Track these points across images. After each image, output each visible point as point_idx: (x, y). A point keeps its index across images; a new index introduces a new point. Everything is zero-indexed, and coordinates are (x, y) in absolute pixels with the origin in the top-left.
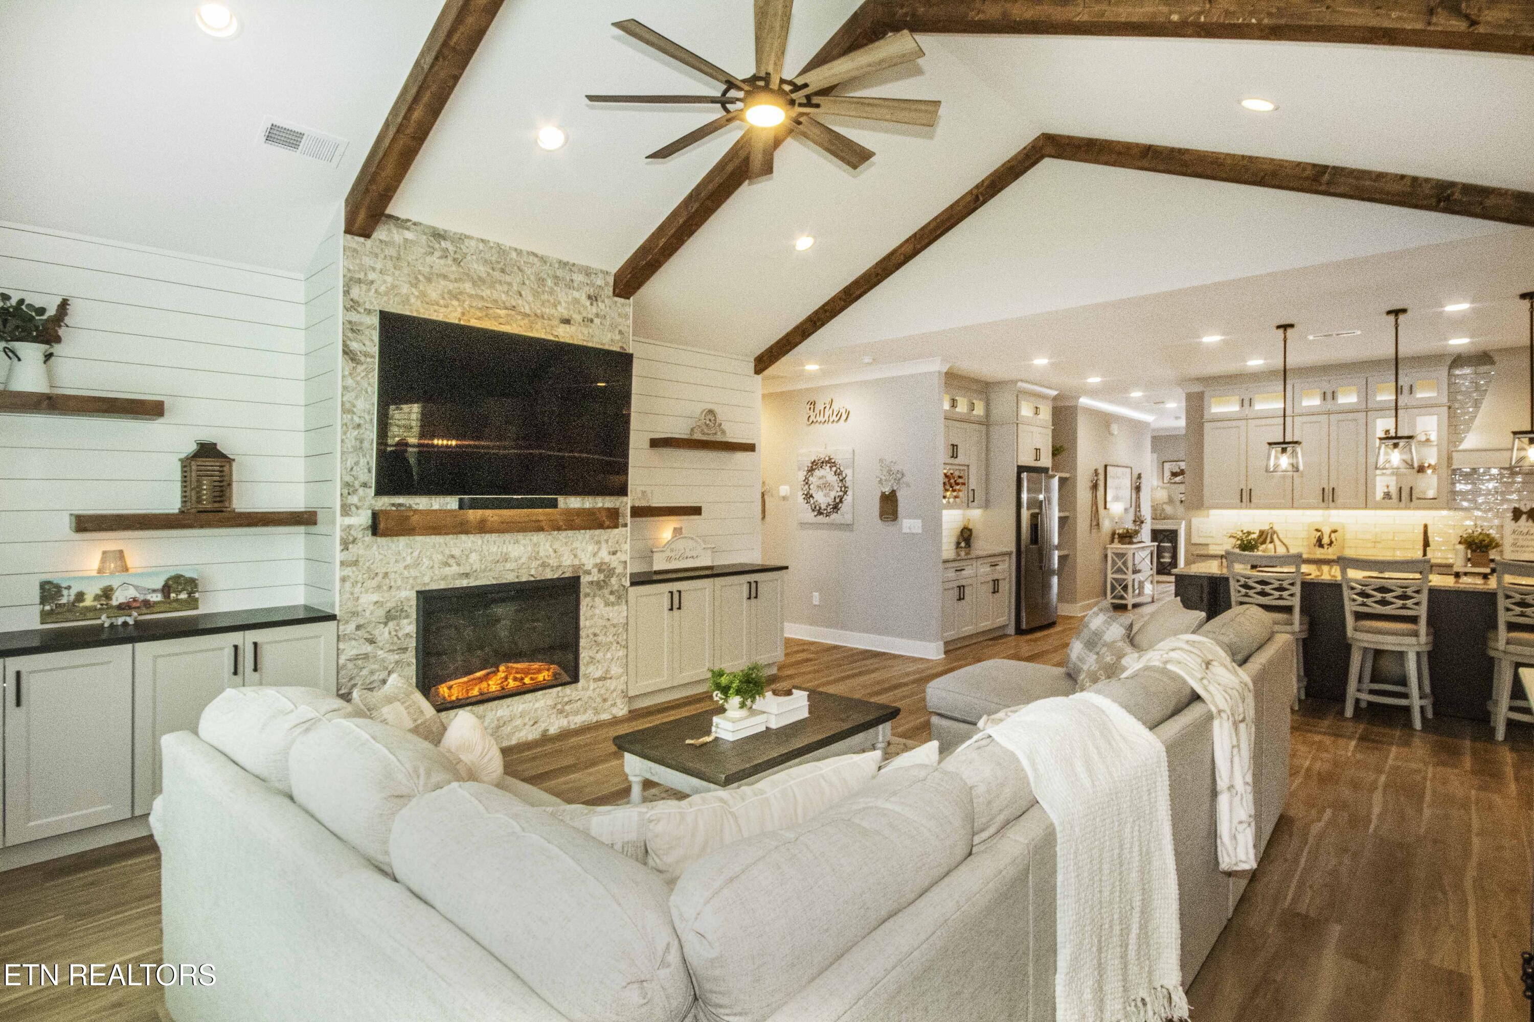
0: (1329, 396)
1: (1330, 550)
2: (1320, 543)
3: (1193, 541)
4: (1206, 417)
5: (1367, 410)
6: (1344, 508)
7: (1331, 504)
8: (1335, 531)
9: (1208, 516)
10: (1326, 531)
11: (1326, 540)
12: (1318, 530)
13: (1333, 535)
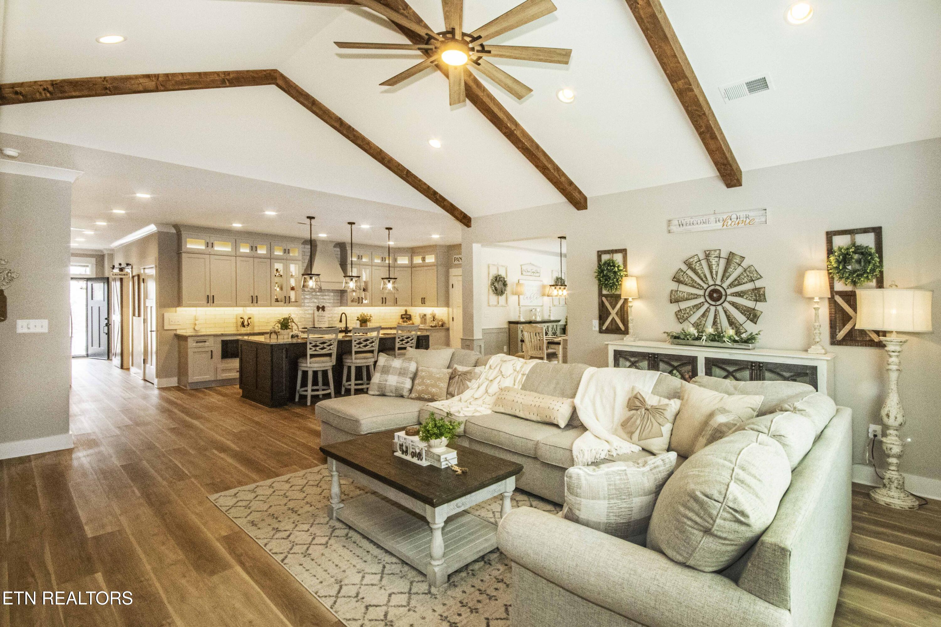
0: (254, 248)
1: (248, 328)
2: (243, 325)
3: (165, 328)
4: (184, 250)
5: (271, 258)
6: (261, 306)
7: (256, 304)
8: (250, 318)
9: (176, 312)
10: (246, 318)
11: (246, 323)
12: (241, 318)
13: (249, 320)
